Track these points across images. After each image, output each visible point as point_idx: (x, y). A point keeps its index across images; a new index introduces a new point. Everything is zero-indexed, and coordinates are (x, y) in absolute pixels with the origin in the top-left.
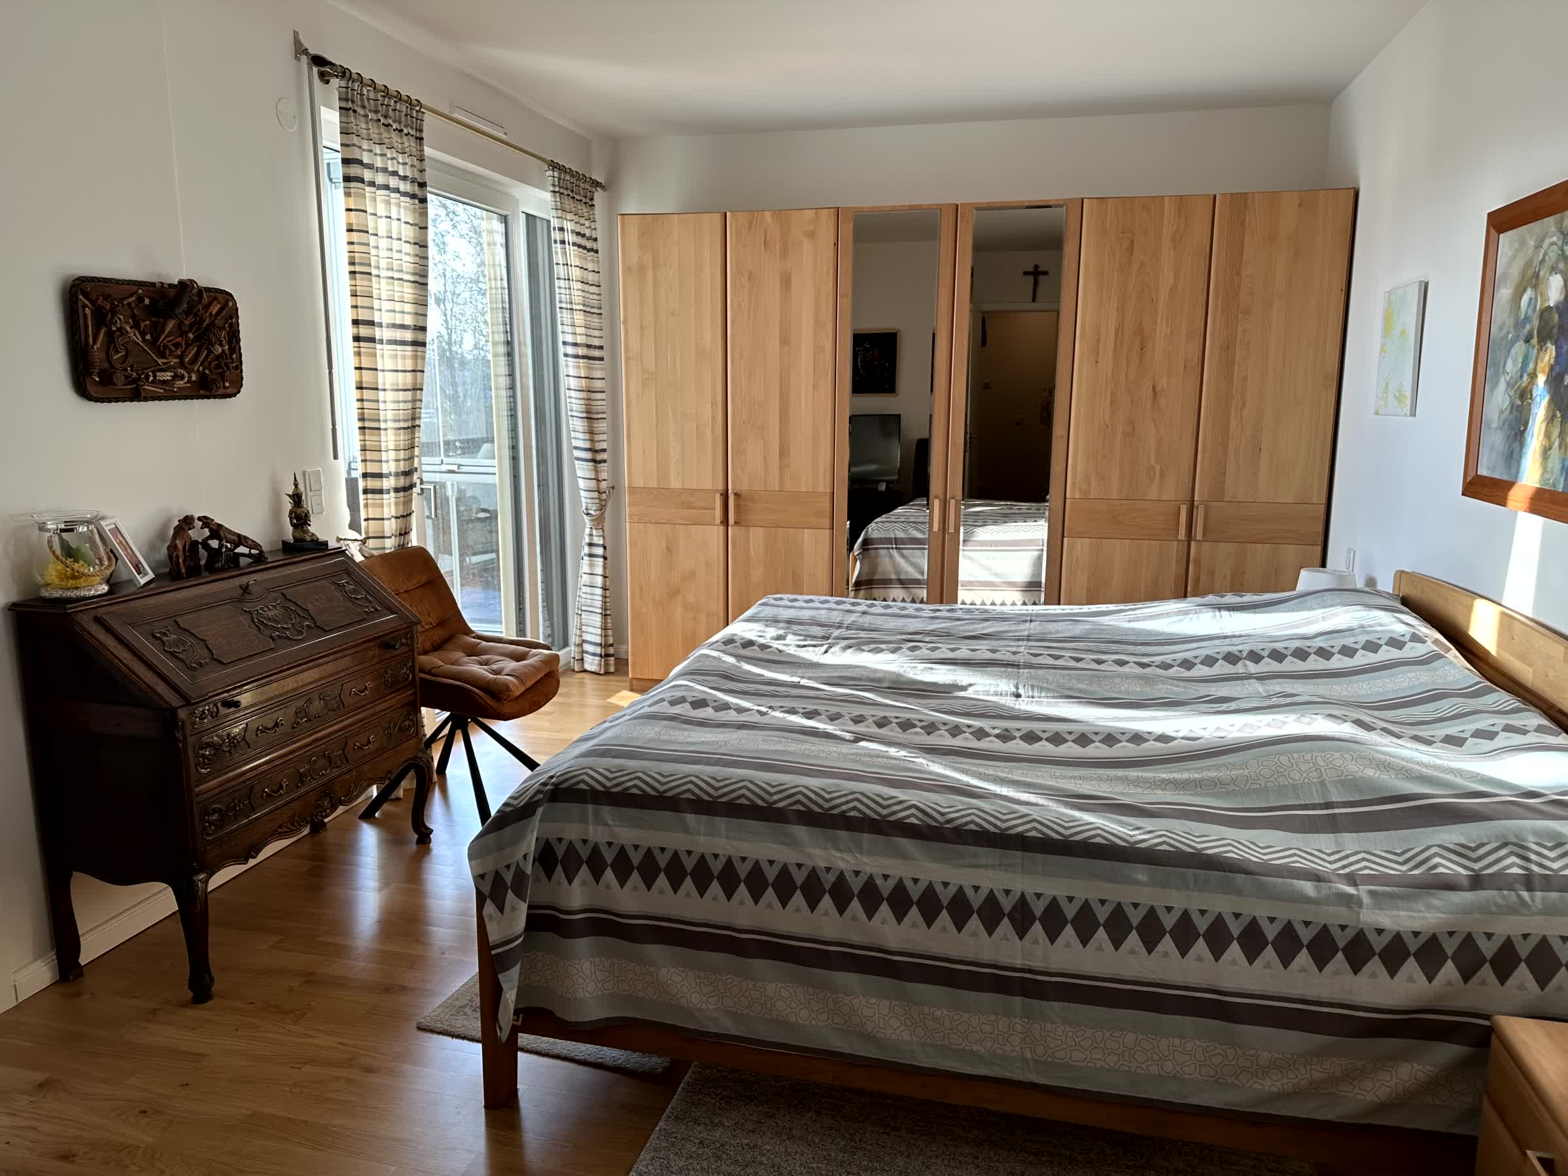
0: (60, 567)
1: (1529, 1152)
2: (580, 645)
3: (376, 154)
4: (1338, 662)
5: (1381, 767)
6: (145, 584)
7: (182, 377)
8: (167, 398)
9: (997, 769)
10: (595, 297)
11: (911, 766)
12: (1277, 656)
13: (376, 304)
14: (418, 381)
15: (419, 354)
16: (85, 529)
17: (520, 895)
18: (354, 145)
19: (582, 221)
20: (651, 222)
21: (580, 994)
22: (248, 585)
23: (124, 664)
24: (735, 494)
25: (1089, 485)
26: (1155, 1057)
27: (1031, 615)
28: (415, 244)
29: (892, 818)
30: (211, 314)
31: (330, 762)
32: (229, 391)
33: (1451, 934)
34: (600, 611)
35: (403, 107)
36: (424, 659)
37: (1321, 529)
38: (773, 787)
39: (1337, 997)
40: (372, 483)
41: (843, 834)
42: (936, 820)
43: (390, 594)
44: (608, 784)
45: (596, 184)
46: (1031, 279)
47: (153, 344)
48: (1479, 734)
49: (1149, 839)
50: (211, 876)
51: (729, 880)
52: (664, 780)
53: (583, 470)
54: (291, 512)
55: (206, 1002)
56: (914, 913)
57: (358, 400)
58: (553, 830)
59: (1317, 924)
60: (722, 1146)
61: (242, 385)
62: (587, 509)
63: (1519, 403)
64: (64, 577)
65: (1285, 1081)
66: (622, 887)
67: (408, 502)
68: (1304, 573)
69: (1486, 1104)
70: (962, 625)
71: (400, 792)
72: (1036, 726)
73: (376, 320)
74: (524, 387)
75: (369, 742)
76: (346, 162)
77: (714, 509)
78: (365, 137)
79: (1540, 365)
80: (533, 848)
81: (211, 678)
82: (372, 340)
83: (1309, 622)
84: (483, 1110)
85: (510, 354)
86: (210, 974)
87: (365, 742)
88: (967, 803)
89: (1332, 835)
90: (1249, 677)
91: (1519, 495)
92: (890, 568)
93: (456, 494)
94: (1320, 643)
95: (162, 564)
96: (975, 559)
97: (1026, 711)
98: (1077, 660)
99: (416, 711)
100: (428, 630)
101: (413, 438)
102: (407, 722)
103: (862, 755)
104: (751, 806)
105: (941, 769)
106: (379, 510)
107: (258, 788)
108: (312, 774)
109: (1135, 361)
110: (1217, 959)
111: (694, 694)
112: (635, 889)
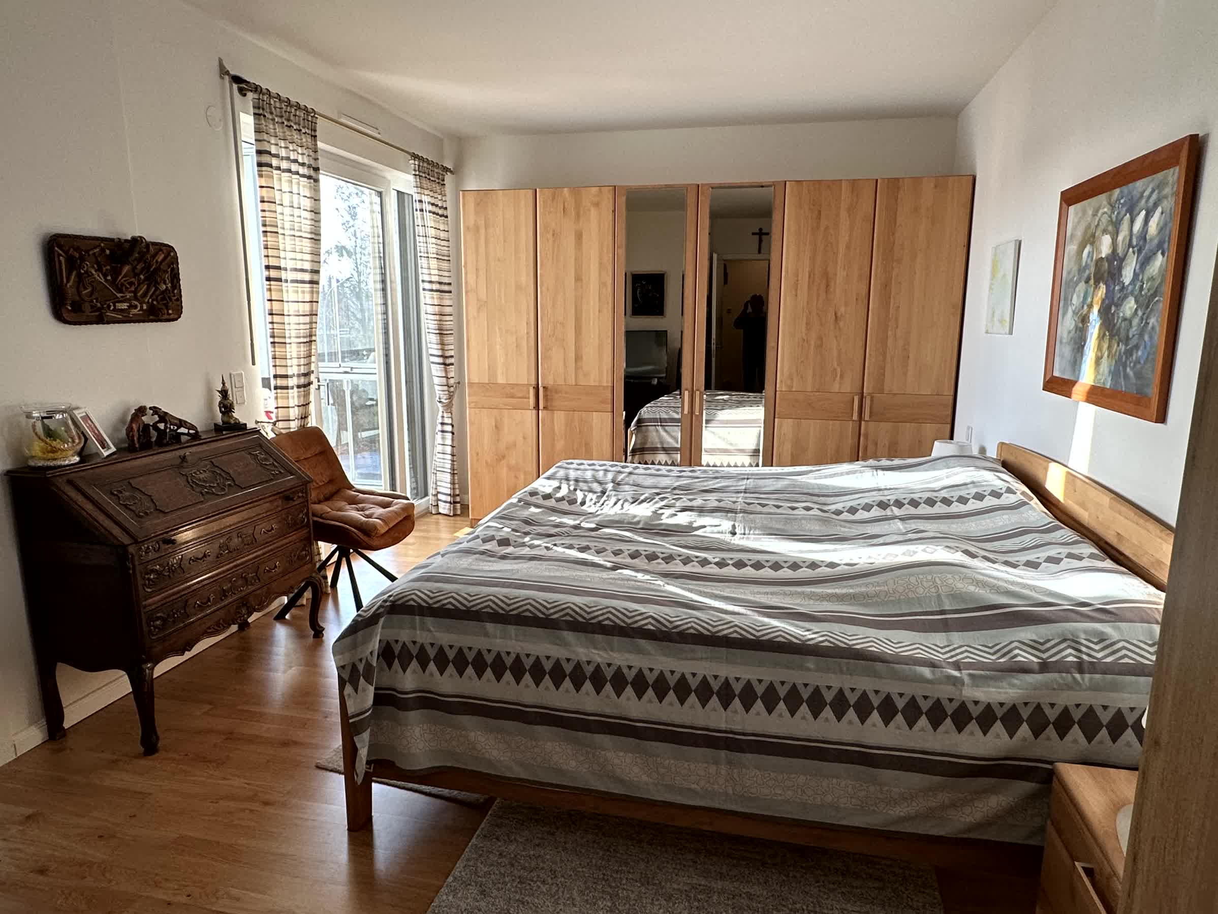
0: (42, 444)
1: (1076, 863)
2: (436, 495)
3: (281, 147)
4: (956, 508)
5: (980, 585)
6: (108, 456)
7: (136, 307)
8: (124, 322)
9: (714, 588)
10: (446, 249)
11: (652, 586)
12: (914, 503)
13: (282, 254)
14: (314, 309)
15: (315, 289)
16: (61, 417)
17: (369, 681)
18: (264, 140)
19: (436, 195)
20: (484, 195)
21: (413, 751)
22: (184, 457)
23: (90, 515)
24: (544, 388)
25: (792, 382)
26: (819, 792)
27: (748, 474)
28: (311, 211)
29: (635, 626)
30: (157, 261)
31: (247, 581)
32: (172, 316)
33: (1026, 704)
34: (449, 471)
35: (301, 114)
36: (317, 507)
37: (950, 412)
38: (550, 603)
39: (946, 749)
40: (280, 382)
41: (600, 637)
42: (666, 626)
43: (291, 461)
44: (431, 602)
45: (446, 170)
46: (757, 237)
47: (113, 283)
48: (1050, 560)
49: (812, 639)
50: (157, 664)
51: (518, 670)
52: (471, 599)
53: (437, 370)
54: (220, 403)
55: (154, 754)
56: (650, 693)
57: (270, 323)
58: (391, 634)
59: (933, 698)
60: (516, 856)
61: (182, 312)
62: (440, 398)
63: (1080, 325)
64: (45, 451)
65: (910, 808)
66: (442, 675)
67: (307, 395)
68: (937, 444)
69: (1049, 825)
70: (699, 482)
71: (304, 601)
73: (282, 266)
74: (395, 314)
75: (276, 567)
76: (259, 152)
77: (529, 398)
78: (273, 134)
79: (1096, 299)
80: (377, 646)
81: (155, 525)
82: (280, 280)
83: (937, 479)
84: (347, 832)
85: (384, 290)
86: (156, 735)
87: (272, 567)
88: (689, 614)
89: (944, 634)
90: (894, 518)
91: (1079, 390)
92: (657, 440)
93: (350, 388)
94: (944, 494)
95: (122, 441)
96: (714, 433)
97: (738, 545)
98: (778, 507)
99: (311, 544)
100: (320, 487)
101: (311, 350)
102: (304, 553)
103: (618, 579)
104: (534, 617)
105: (672, 589)
106: (285, 401)
107: (191, 601)
108: (232, 590)
109: (822, 295)
110: (862, 723)
111: (501, 534)
112: (451, 676)
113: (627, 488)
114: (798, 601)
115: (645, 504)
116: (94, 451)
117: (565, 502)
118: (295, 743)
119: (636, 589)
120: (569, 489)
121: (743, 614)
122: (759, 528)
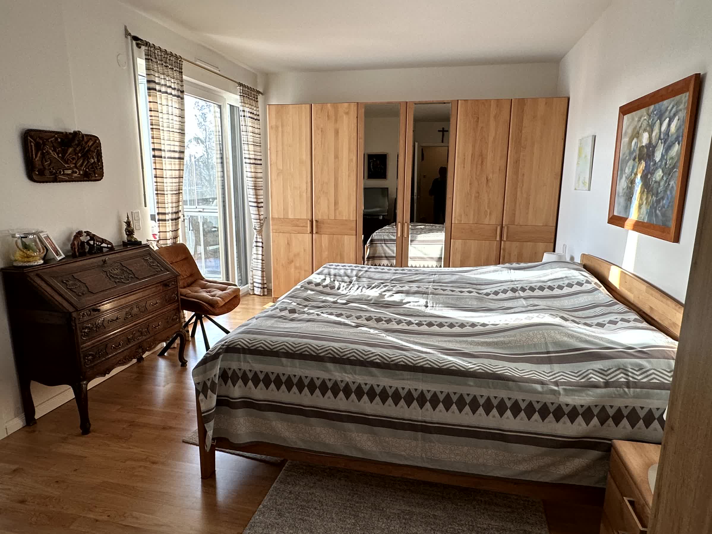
0: (21, 253)
1: (624, 498)
2: (253, 284)
3: (161, 79)
4: (557, 292)
5: (570, 337)
6: (60, 260)
7: (76, 173)
8: (69, 181)
9: (415, 338)
10: (258, 139)
11: (379, 337)
12: (532, 289)
13: (162, 142)
14: (181, 174)
15: (181, 163)
16: (32, 237)
17: (213, 391)
18: (152, 75)
19: (253, 107)
20: (281, 107)
21: (239, 432)
22: (105, 261)
23: (49, 294)
24: (316, 221)
25: (461, 218)
26: (475, 456)
27: (435, 272)
28: (179, 117)
29: (369, 360)
30: (88, 146)
31: (142, 333)
32: (97, 178)
33: (596, 406)
34: (261, 269)
35: (173, 59)
36: (184, 291)
37: (553, 237)
38: (319, 347)
39: (549, 432)
40: (161, 217)
41: (348, 367)
42: (387, 360)
43: (168, 264)
44: (250, 346)
45: (259, 92)
46: (441, 133)
47: (62, 158)
48: (611, 322)
49: (474, 367)
50: (89, 382)
51: (300, 386)
52: (273, 344)
53: (253, 210)
54: (126, 229)
55: (88, 434)
56: (378, 399)
57: (155, 182)
58: (226, 365)
59: (542, 402)
60: (299, 493)
61: (103, 176)
62: (255, 227)
63: (630, 185)
64: (23, 257)
65: (528, 466)
66: (256, 388)
67: (177, 225)
68: (545, 255)
69: (609, 476)
70: (407, 276)
71: (175, 345)
72: (433, 320)
73: (162, 149)
74: (228, 177)
75: (159, 325)
76: (149, 82)
77: (307, 227)
78: (156, 71)
79: (639, 170)
80: (218, 372)
81: (88, 300)
82: (161, 157)
83: (545, 275)
84: (200, 479)
85: (222, 163)
86: (89, 422)
87: (157, 325)
88: (400, 353)
89: (549, 365)
90: (520, 298)
91: (629, 223)
92: (382, 252)
93: (202, 220)
94: (549, 284)
95: (68, 251)
96: (415, 248)
97: (429, 313)
98: (453, 291)
99: (179, 312)
100: (185, 278)
101: (179, 198)
102: (175, 317)
103: (359, 333)
104: (310, 355)
105: (391, 338)
106: (164, 228)
107: (109, 345)
108: (133, 339)
109: (479, 167)
110: (501, 417)
111: (291, 306)
112: (261, 389)
113: (364, 279)
114: (464, 346)
115: (375, 289)
116: (52, 257)
117: (328, 288)
118: (171, 428)
119: (370, 339)
120: (331, 280)
121: (432, 353)
122: (442, 303)
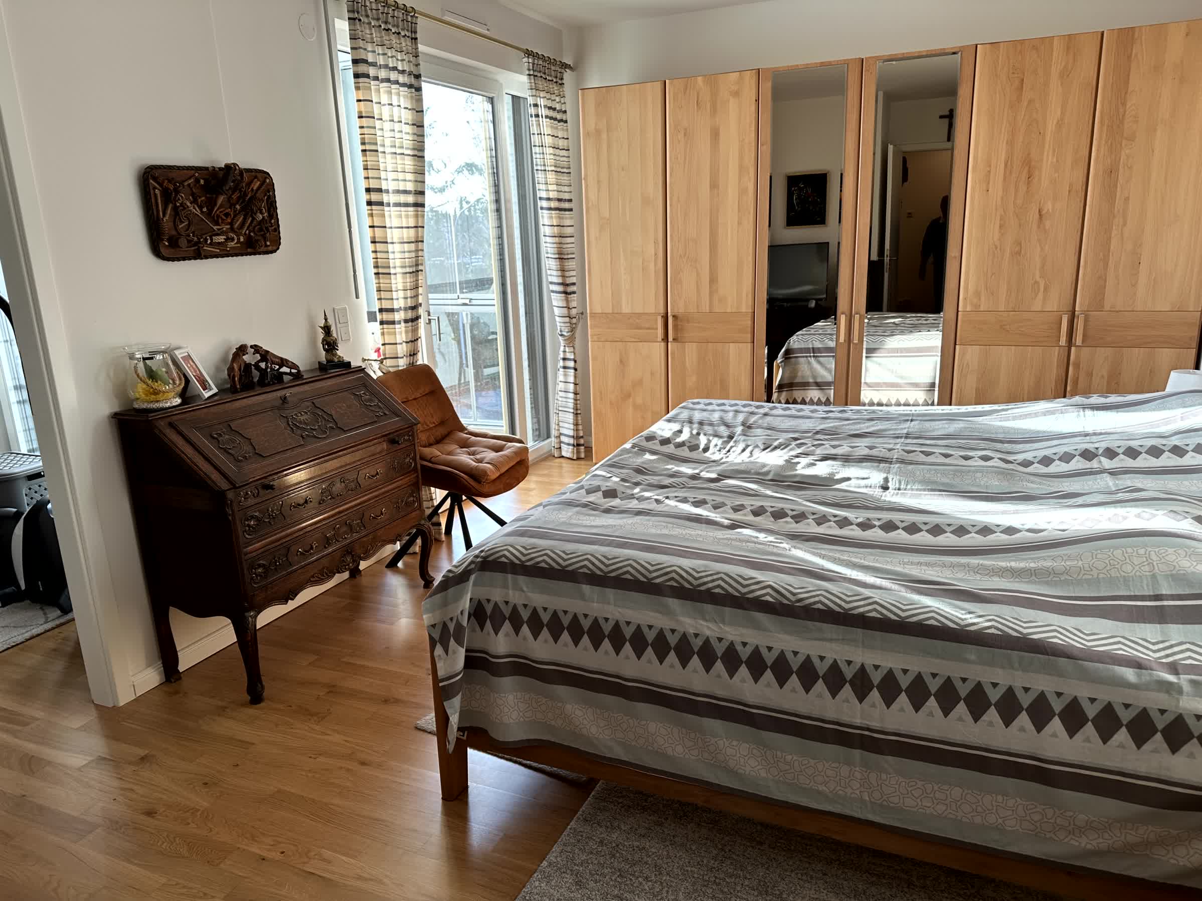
0: (145, 386)
2: (559, 437)
3: (379, 54)
4: (1191, 459)
6: (210, 397)
7: (233, 239)
8: (222, 256)
9: (853, 555)
10: (564, 159)
11: (775, 550)
12: (1132, 453)
13: (383, 175)
14: (420, 235)
15: (420, 213)
16: (161, 357)
17: (460, 643)
18: (360, 48)
19: (553, 97)
20: (605, 93)
21: (506, 720)
22: (285, 398)
23: (188, 457)
24: (674, 316)
25: (980, 299)
26: (979, 809)
27: (913, 415)
28: (413, 125)
29: (750, 596)
30: (252, 189)
31: (351, 529)
32: (270, 248)
34: (572, 411)
35: (399, 14)
36: (427, 451)
37: (1194, 336)
38: (653, 565)
39: (1154, 772)
40: (386, 317)
41: (709, 607)
42: (788, 599)
43: (396, 402)
44: (523, 559)
45: (565, 66)
47: (209, 214)
49: (978, 623)
50: (259, 613)
51: (617, 638)
52: (565, 557)
53: (557, 300)
54: (323, 340)
55: (259, 703)
56: (768, 675)
57: (373, 252)
58: (483, 593)
59: (1137, 707)
60: (618, 846)
61: (280, 244)
62: (561, 331)
64: (148, 393)
65: (1101, 840)
66: (535, 640)
67: (415, 330)
68: (1174, 375)
70: (848, 425)
71: (414, 549)
72: (895, 517)
73: (383, 188)
75: (382, 514)
76: (355, 62)
77: (657, 329)
78: (369, 41)
80: (468, 605)
81: (254, 470)
82: (381, 204)
83: (1167, 422)
84: (441, 801)
85: (498, 210)
86: (261, 683)
87: (378, 514)
88: (816, 585)
89: (1158, 626)
90: (1102, 471)
92: (808, 373)
93: (469, 321)
94: (1175, 441)
95: (225, 381)
96: (879, 364)
97: (890, 502)
98: (947, 456)
99: (419, 490)
100: (431, 428)
101: (417, 280)
102: (412, 499)
103: (736, 540)
104: (634, 581)
105: (802, 554)
106: (393, 337)
107: (293, 549)
108: (336, 537)
109: (1023, 188)
110: (1039, 731)
111: (608, 484)
112: (546, 641)
113: (759, 431)
114: (960, 575)
115: (778, 452)
116: (197, 393)
117: (685, 448)
118: (397, 701)
119: (755, 552)
120: (691, 433)
121: (885, 589)
122: (920, 482)
